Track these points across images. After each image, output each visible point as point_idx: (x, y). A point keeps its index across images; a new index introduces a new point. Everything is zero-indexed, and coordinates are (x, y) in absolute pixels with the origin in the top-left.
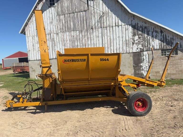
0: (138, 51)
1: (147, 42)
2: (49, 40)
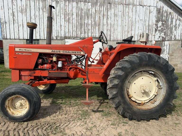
0: (159, 39)
1: (170, 31)
2: (43, 9)
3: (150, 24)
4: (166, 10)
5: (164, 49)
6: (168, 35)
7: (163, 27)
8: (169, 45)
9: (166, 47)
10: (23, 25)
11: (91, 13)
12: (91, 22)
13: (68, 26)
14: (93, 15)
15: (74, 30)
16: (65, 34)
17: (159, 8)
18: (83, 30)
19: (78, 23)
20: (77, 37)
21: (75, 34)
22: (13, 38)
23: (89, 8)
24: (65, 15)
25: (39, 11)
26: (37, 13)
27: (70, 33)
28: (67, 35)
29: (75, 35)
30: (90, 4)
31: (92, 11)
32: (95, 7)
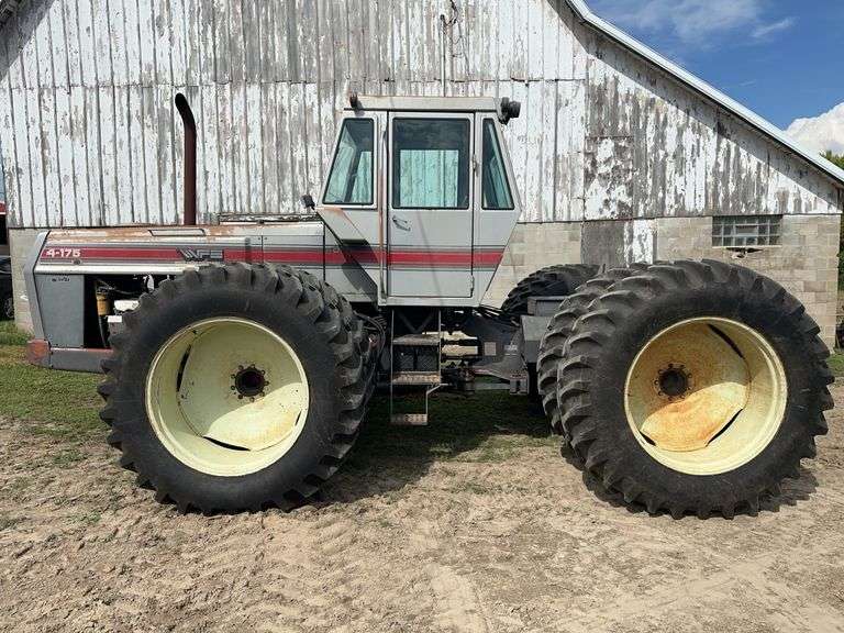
1: (654, 177)
2: (141, 119)
3: (559, 152)
4: (632, 92)
5: (631, 252)
6: (646, 196)
7: (619, 163)
8: (655, 236)
9: (642, 245)
10: (74, 177)
11: (316, 121)
12: (318, 157)
13: (230, 175)
14: (324, 128)
15: (255, 189)
16: (221, 205)
17: (597, 84)
18: (289, 188)
19: (270, 160)
20: (264, 214)
21: (260, 204)
22: (44, 225)
23: (309, 104)
24: (218, 133)
25: (129, 125)
26: (122, 135)
27: (238, 199)
28: (229, 207)
29: (257, 207)
30: (311, 88)
31: (319, 113)
32: (331, 98)
